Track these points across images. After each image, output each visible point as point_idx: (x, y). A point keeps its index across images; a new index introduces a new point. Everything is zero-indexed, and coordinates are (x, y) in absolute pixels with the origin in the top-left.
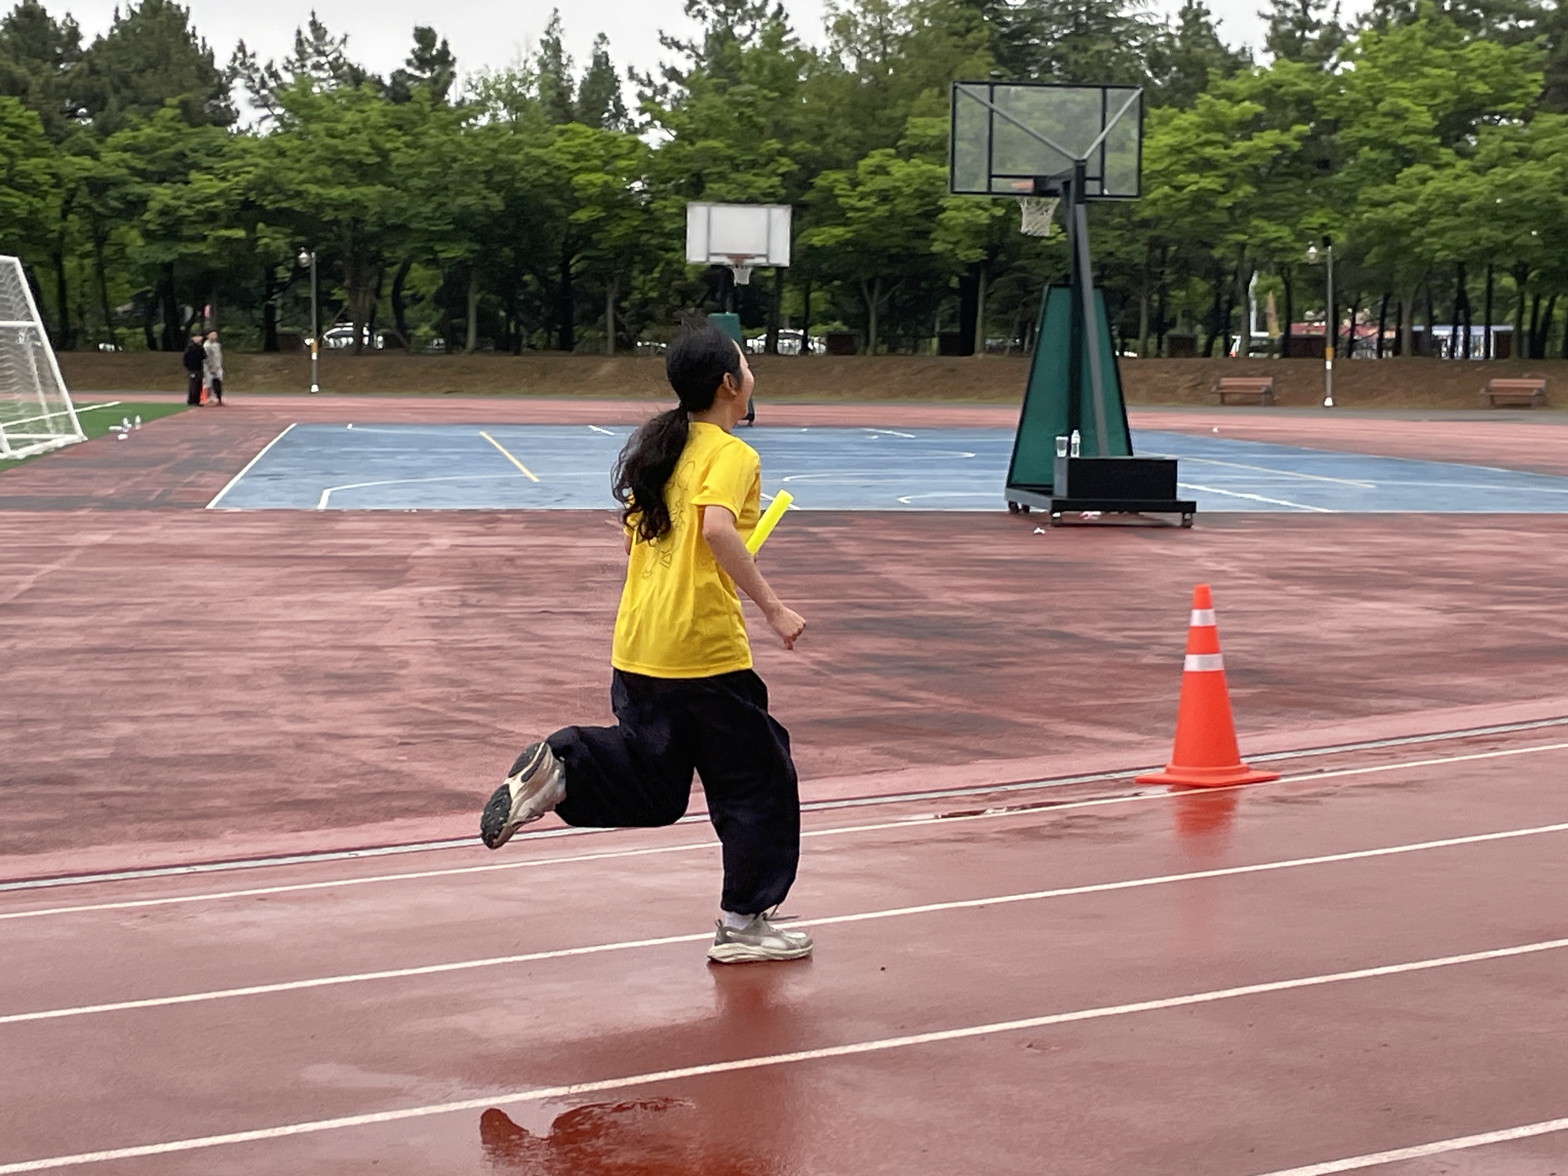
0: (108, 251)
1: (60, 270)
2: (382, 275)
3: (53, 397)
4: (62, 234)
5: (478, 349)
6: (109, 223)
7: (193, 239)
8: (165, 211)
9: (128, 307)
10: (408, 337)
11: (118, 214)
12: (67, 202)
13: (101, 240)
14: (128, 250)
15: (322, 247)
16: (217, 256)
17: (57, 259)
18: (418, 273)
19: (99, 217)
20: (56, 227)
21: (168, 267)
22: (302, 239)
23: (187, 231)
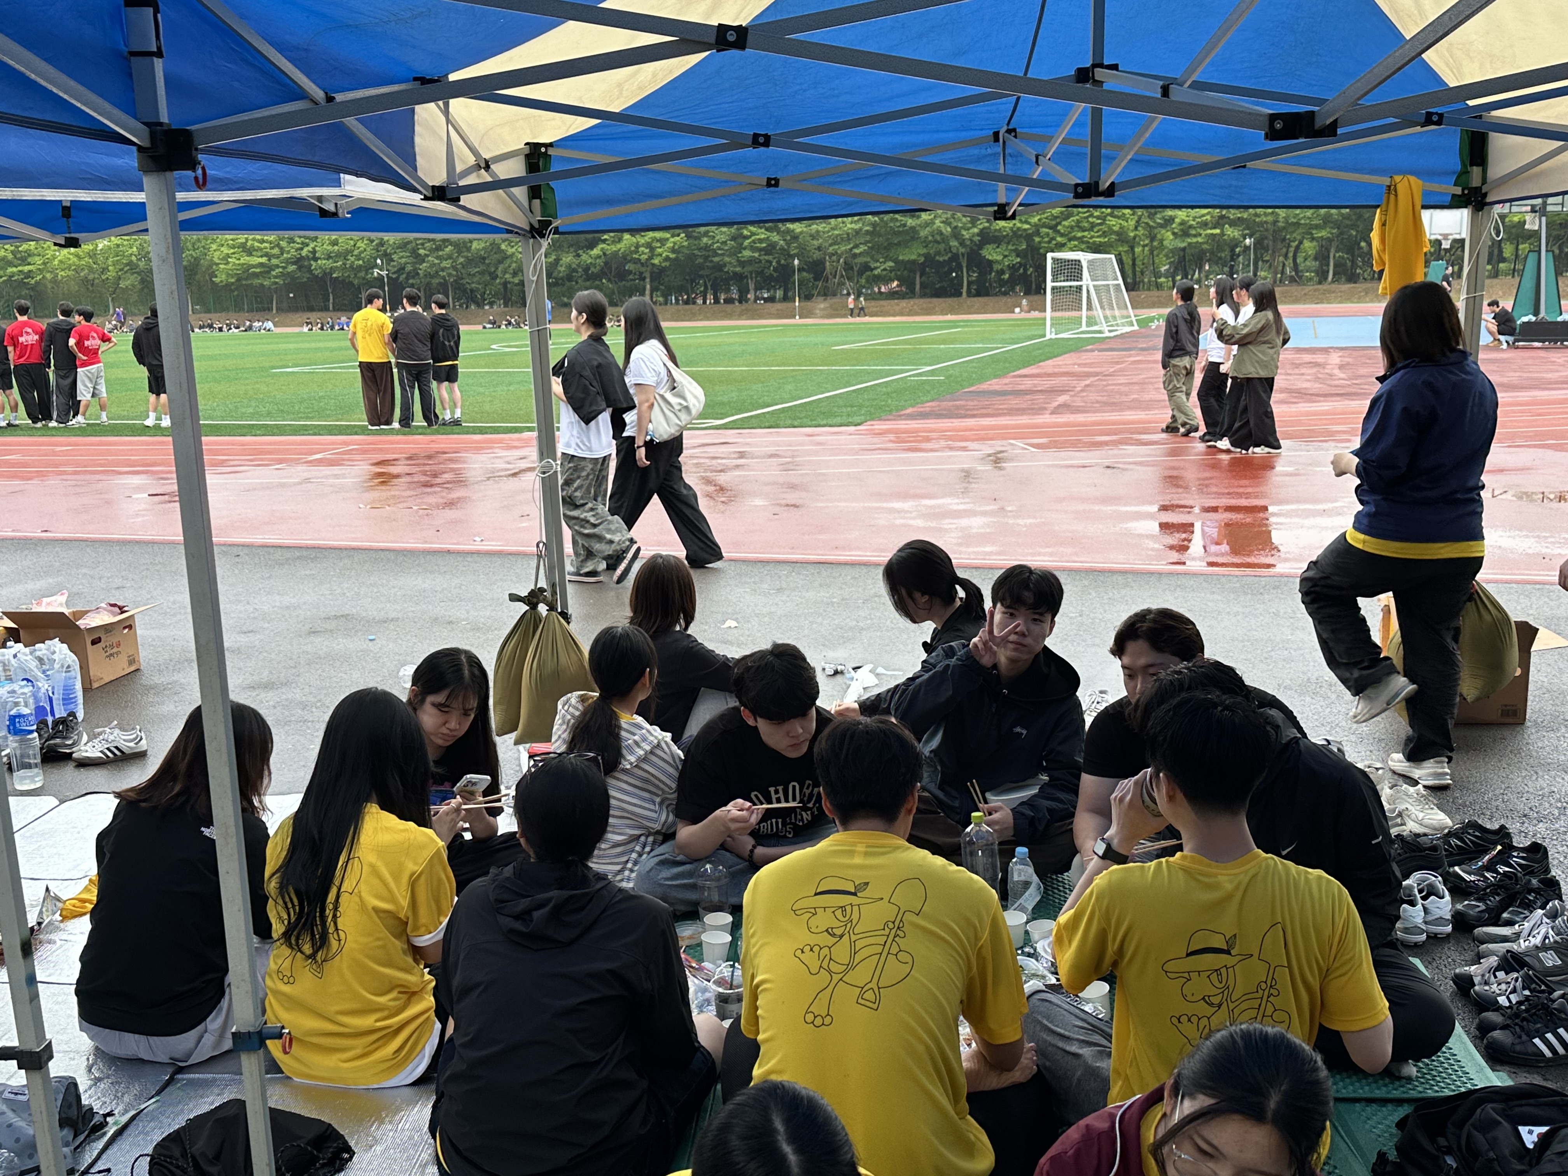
0: (1155, 244)
1: (1134, 254)
2: (1289, 246)
3: (1124, 312)
4: (1135, 238)
5: (1333, 282)
6: (1156, 231)
7: (1195, 236)
8: (1183, 223)
9: (1167, 267)
10: (1300, 277)
11: (1162, 226)
12: (1137, 222)
13: (1153, 238)
14: (1165, 243)
15: (1257, 235)
16: (1206, 243)
17: (1132, 248)
18: (1307, 244)
19: (1151, 227)
20: (1132, 234)
21: (1184, 249)
22: (1247, 232)
23: (1193, 232)
